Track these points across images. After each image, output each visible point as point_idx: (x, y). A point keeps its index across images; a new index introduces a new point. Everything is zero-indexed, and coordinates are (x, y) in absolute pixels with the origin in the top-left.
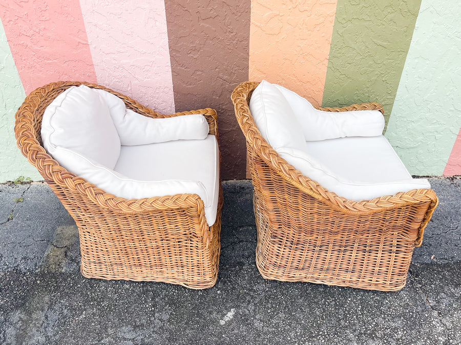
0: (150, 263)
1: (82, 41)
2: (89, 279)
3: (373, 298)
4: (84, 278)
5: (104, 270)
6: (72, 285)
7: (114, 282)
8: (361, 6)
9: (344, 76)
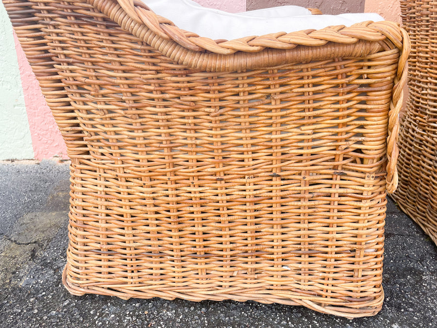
0: (231, 246)
2: (79, 298)
4: (67, 295)
5: (118, 271)
6: (36, 311)
7: (137, 305)
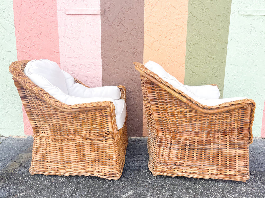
0: (77, 158)
1: (56, 51)
2: (33, 175)
3: (229, 186)
4: (30, 175)
5: (45, 167)
6: (20, 178)
8: (198, 37)
9: (194, 73)
